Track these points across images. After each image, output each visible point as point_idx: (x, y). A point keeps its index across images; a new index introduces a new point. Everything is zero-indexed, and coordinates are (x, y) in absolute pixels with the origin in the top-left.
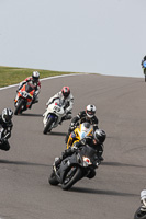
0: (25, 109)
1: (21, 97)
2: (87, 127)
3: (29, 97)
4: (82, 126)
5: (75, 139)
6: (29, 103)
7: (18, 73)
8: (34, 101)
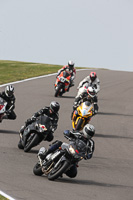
0: (64, 92)
1: (59, 82)
2: (88, 105)
3: (66, 82)
4: (84, 104)
5: (78, 116)
6: (67, 87)
7: (33, 67)
8: (71, 85)
